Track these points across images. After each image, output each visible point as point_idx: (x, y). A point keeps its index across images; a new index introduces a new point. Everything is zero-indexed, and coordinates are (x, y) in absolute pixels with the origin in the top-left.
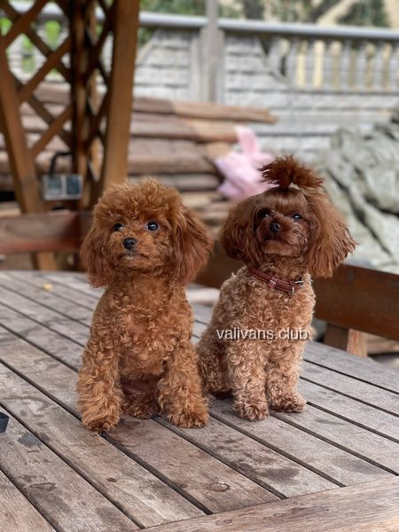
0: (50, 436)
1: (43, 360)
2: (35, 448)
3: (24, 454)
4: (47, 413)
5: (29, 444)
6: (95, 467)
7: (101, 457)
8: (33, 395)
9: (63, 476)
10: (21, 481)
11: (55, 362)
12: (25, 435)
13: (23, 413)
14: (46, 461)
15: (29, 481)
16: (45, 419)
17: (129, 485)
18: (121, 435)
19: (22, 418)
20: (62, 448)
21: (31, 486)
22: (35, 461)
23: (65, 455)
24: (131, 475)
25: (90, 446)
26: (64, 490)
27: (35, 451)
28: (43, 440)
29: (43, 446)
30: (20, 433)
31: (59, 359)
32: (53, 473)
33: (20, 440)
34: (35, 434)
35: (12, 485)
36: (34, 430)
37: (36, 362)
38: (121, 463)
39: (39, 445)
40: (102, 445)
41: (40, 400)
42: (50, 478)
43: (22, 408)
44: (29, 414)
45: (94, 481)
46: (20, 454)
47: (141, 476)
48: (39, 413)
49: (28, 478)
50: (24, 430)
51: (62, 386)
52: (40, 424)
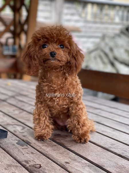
0: (30, 141)
1: (16, 110)
2: (25, 147)
3: (21, 150)
4: (26, 131)
5: (22, 145)
6: (56, 156)
7: (57, 151)
8: (16, 124)
9: (43, 160)
10: (24, 163)
11: (21, 111)
12: (19, 141)
13: (15, 131)
14: (32, 153)
15: (28, 163)
16: (25, 134)
17: (76, 165)
18: (62, 141)
19: (15, 133)
20: (38, 147)
21: (29, 166)
22: (27, 153)
23: (40, 150)
24: (75, 160)
25: (51, 146)
26: (47, 168)
27: (26, 148)
28: (28, 143)
29: (28, 146)
30: (16, 140)
31: (23, 110)
32: (38, 159)
33: (17, 143)
34: (23, 141)
35: (20, 165)
36: (22, 138)
37: (14, 110)
38: (68, 154)
39: (27, 146)
40: (55, 145)
41: (21, 126)
42: (38, 162)
43: (14, 129)
44: (17, 132)
45: (59, 163)
46: (19, 150)
47: (80, 160)
48: (22, 131)
49: (27, 162)
50: (18, 139)
51: (28, 120)
52: (24, 136)
